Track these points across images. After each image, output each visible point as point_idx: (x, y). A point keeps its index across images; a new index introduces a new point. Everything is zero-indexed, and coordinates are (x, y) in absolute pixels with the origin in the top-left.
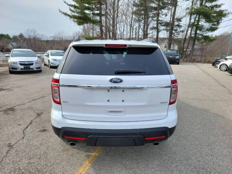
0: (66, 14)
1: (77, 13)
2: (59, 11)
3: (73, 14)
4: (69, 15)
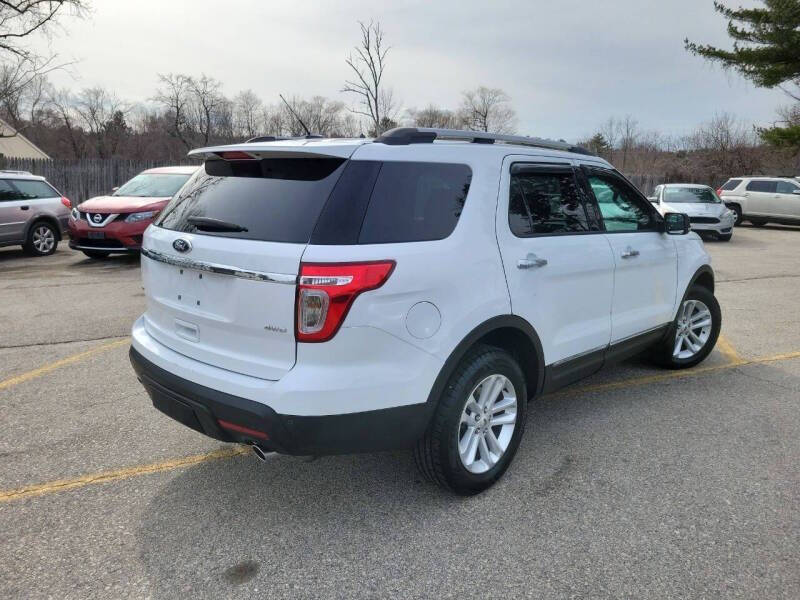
0: (711, 53)
1: (762, 38)
2: (685, 45)
3: (743, 45)
4: (721, 55)
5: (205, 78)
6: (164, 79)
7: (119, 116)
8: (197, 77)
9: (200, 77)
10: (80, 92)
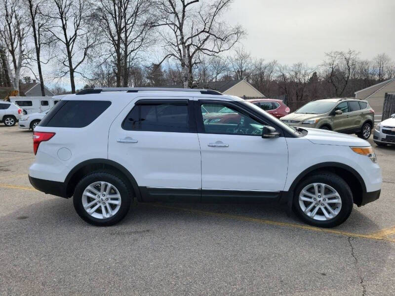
5: (350, 51)
6: (328, 55)
7: (315, 74)
8: (346, 51)
9: (347, 51)
10: (292, 65)
